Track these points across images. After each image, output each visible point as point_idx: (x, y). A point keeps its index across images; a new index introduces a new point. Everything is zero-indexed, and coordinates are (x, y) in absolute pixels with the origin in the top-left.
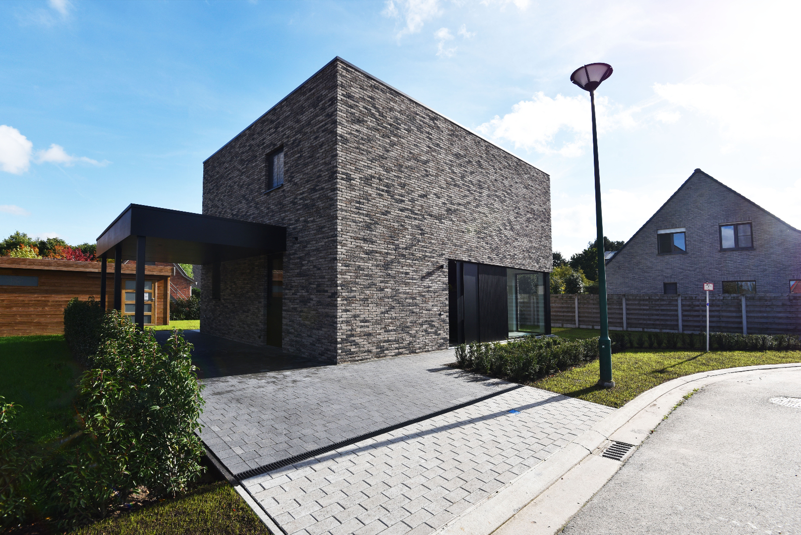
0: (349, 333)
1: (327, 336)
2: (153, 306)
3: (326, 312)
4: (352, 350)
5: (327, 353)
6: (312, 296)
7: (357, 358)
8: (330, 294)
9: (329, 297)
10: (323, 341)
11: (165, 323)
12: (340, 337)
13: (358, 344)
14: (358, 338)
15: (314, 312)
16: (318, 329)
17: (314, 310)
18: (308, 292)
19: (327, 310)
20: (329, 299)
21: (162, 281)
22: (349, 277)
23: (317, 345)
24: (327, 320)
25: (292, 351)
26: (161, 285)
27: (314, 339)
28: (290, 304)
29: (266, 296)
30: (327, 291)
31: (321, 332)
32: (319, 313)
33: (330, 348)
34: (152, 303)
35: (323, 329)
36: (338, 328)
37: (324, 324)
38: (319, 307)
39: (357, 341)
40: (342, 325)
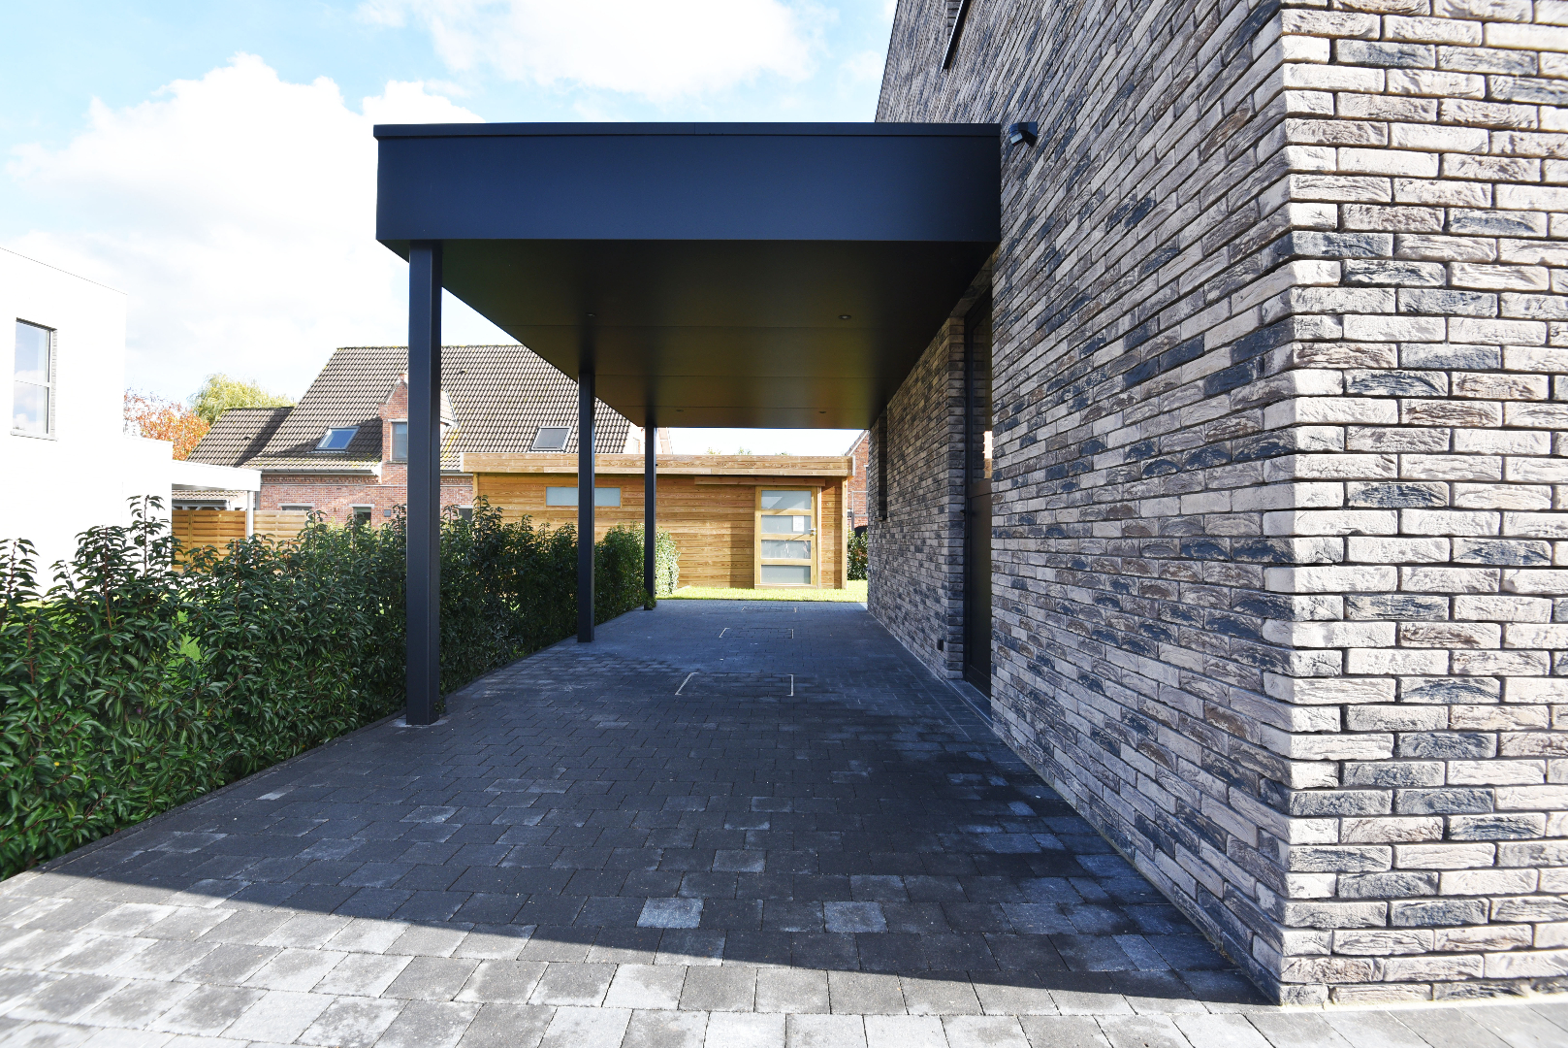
0: (1428, 716)
1: (1194, 706)
2: (813, 545)
3: (1193, 522)
4: (1451, 884)
5: (1195, 850)
6: (1100, 426)
7: (1498, 966)
8: (1220, 361)
9: (1220, 384)
10: (1172, 741)
11: (838, 584)
12: (1320, 746)
13: (1524, 832)
14: (1530, 771)
15: (1113, 529)
16: (1138, 648)
17: (1111, 516)
18: (1080, 404)
19: (1193, 504)
20: (1221, 405)
21: (832, 490)
22: (1428, 165)
23: (1127, 752)
24: (1198, 583)
25: (1021, 739)
26: (828, 498)
27: (1115, 712)
28: (1013, 495)
29: (958, 481)
30: (1195, 349)
31: (1151, 668)
32: (1144, 533)
33: (1221, 818)
34: (813, 539)
35: (1168, 650)
36: (1301, 663)
37: (1175, 612)
38: (1139, 488)
39: (1506, 798)
40: (1346, 634)
